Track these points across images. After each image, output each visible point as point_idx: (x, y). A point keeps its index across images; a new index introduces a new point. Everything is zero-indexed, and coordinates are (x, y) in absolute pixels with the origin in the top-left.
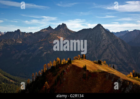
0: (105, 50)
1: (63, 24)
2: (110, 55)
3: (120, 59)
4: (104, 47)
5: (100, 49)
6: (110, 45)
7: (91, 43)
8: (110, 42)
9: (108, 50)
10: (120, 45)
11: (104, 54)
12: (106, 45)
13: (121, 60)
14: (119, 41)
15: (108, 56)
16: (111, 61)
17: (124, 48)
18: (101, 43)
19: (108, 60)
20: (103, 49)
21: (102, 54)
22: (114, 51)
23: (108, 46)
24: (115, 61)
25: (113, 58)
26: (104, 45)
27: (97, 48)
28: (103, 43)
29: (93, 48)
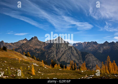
0: (63, 54)
1: (35, 36)
2: (66, 58)
5: (59, 53)
6: (67, 51)
7: (53, 49)
8: (67, 49)
9: (65, 54)
10: (73, 51)
11: (62, 57)
12: (64, 51)
13: (74, 61)
14: (73, 48)
15: (65, 59)
16: (67, 62)
17: (76, 53)
18: (60, 49)
19: (65, 61)
20: (62, 54)
21: (61, 57)
22: (69, 55)
23: (65, 51)
24: (70, 62)
25: (68, 60)
26: (62, 51)
27: (57, 53)
28: (62, 49)
29: (55, 53)
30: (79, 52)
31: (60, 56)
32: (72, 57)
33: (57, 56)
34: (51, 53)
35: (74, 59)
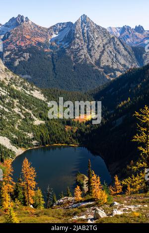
0: (102, 53)
2: (110, 60)
3: (122, 65)
4: (99, 48)
5: (95, 51)
6: (107, 46)
7: (80, 43)
8: (105, 41)
9: (105, 53)
11: (102, 58)
12: (102, 46)
13: (124, 65)
14: (116, 39)
16: (113, 67)
17: (123, 50)
18: (94, 43)
19: (110, 66)
20: (99, 51)
22: (113, 53)
24: (118, 67)
25: (114, 63)
26: (99, 46)
27: (91, 50)
28: (97, 43)
29: (85, 50)
30: (129, 48)
31: (97, 56)
33: (91, 56)
35: (123, 62)
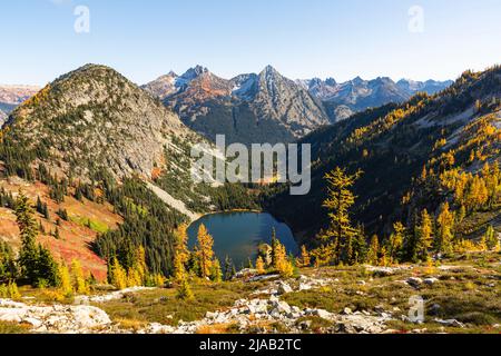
2: (298, 115)
4: (286, 102)
8: (293, 94)
9: (293, 108)
11: (289, 113)
12: (288, 100)
13: (314, 122)
14: (304, 92)
15: (295, 117)
16: (301, 124)
17: (313, 105)
18: (280, 96)
19: (297, 122)
20: (286, 106)
21: (286, 114)
22: (301, 108)
23: (291, 101)
24: (307, 124)
25: (302, 119)
27: (275, 104)
28: (283, 96)
29: (270, 105)
30: (320, 104)
31: (283, 111)
32: (308, 113)
33: (277, 111)
34: (262, 104)
35: (312, 118)
